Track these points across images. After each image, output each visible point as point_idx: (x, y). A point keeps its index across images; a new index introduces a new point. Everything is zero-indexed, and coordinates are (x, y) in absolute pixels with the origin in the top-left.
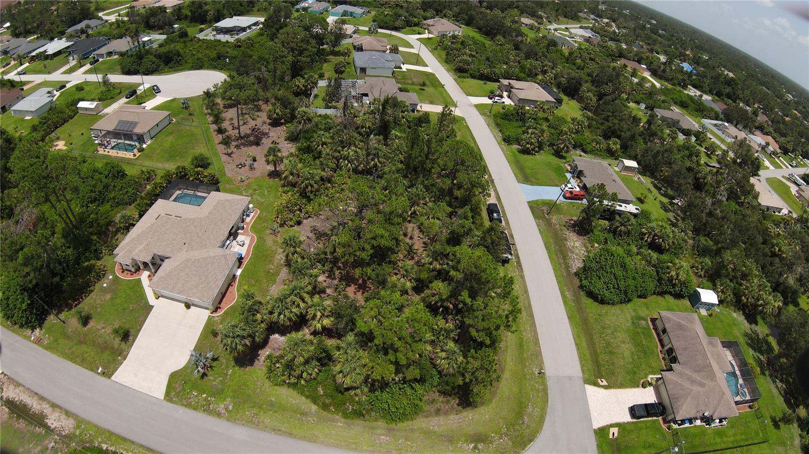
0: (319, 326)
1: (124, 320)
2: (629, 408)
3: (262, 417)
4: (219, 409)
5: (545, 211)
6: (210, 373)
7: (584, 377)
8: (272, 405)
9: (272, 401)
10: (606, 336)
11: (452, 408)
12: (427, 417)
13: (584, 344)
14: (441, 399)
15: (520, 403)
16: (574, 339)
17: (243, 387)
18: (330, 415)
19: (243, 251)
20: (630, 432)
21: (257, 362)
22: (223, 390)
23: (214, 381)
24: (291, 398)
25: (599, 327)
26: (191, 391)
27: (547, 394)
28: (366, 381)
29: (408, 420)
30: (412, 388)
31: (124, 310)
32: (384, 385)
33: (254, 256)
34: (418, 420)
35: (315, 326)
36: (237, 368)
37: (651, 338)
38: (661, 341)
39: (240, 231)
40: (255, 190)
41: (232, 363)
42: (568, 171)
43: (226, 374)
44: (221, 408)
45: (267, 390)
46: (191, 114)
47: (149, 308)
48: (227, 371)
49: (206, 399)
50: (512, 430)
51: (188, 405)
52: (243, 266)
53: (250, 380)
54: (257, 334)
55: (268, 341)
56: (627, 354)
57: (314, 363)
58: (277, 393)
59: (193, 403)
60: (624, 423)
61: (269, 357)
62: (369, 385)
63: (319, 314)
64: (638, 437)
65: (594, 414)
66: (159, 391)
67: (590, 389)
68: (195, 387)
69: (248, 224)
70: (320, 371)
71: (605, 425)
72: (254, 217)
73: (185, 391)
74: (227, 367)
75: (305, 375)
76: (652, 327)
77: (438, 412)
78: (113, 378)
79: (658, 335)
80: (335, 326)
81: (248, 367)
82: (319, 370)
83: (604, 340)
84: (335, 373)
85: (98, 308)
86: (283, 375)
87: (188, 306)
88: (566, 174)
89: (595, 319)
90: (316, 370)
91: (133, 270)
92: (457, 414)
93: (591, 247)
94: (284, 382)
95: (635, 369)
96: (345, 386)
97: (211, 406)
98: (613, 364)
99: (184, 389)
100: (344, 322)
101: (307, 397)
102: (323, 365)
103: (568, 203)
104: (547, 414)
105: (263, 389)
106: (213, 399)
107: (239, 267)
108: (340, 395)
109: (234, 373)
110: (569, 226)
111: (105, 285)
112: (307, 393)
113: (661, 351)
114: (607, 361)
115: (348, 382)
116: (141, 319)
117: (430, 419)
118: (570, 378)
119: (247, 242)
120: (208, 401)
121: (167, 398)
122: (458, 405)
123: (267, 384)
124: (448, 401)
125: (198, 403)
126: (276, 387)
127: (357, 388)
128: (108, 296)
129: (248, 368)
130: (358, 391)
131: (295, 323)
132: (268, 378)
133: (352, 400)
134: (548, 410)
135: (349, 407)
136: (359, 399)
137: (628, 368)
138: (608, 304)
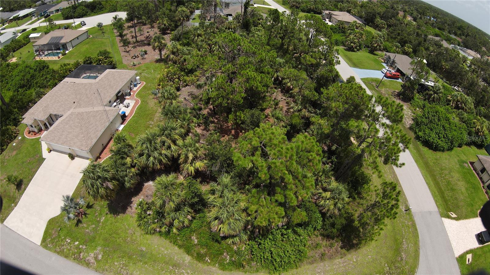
0: (192, 169)
1: (21, 172)
2: (476, 235)
3: (131, 269)
4: (89, 258)
5: (375, 86)
6: (84, 220)
7: (440, 212)
8: (142, 255)
9: (142, 251)
10: (445, 176)
11: (337, 251)
12: (311, 263)
13: (432, 183)
14: (324, 243)
15: (396, 240)
16: (424, 179)
17: (115, 235)
18: (205, 267)
19: (127, 111)
20: (480, 256)
21: (129, 209)
22: (94, 238)
23: (87, 228)
24: (163, 247)
25: (438, 169)
26: (65, 238)
27: (416, 229)
28: (245, 229)
29: (292, 268)
30: (295, 232)
31: (23, 163)
32: (265, 232)
33: (137, 115)
34: (303, 267)
35: (188, 169)
36: (109, 216)
37: (475, 177)
38: (481, 178)
39: (127, 97)
40: (144, 70)
41: (106, 210)
42: (382, 62)
43: (99, 222)
44: (91, 257)
45: (138, 239)
46: (103, 33)
47: (41, 160)
48: (100, 218)
49: (77, 247)
50: (393, 268)
51: (61, 253)
52: (126, 123)
53: (121, 228)
54: (126, 178)
55: (142, 188)
56: (463, 190)
57: (187, 209)
58: (149, 242)
59: (65, 250)
60: (475, 249)
61: (140, 204)
62: (249, 233)
63: (191, 156)
64: (485, 260)
65: (454, 244)
66: (37, 237)
67: (446, 221)
68: (70, 234)
69: (135, 92)
70: (194, 218)
71: (463, 252)
72: (140, 86)
73: (60, 237)
74: (101, 214)
75: (176, 223)
76: (472, 169)
77: (322, 257)
78: (5, 223)
79: (478, 174)
80: (209, 169)
81: (120, 214)
82: (192, 217)
83: (444, 179)
84: (209, 220)
85: (5, 162)
86: (154, 223)
87: (72, 157)
88: (382, 64)
89: (434, 163)
90: (189, 217)
91: (36, 130)
92: (341, 258)
93: (415, 110)
94: (155, 230)
95: (471, 202)
96: (222, 235)
97: (82, 255)
98: (456, 198)
99: (59, 236)
100: (218, 165)
101: (180, 247)
102: (197, 211)
103: (390, 80)
104: (420, 248)
105: (134, 238)
106: (84, 247)
107: (122, 124)
108: (216, 244)
109: (106, 221)
110: (395, 96)
111: (14, 144)
112: (180, 243)
113: (483, 187)
114: (451, 197)
115: (225, 229)
116: (34, 170)
117: (315, 265)
118: (430, 213)
119: (132, 104)
120: (80, 249)
121: (43, 244)
122: (342, 248)
123: (139, 232)
124: (332, 244)
125: (69, 250)
126: (147, 236)
127: (236, 236)
128: (15, 153)
129: (121, 216)
130: (237, 239)
131: (166, 165)
132: (139, 226)
133: (229, 249)
134: (421, 244)
135: (226, 257)
136: (238, 248)
137: (467, 201)
138: (440, 150)
